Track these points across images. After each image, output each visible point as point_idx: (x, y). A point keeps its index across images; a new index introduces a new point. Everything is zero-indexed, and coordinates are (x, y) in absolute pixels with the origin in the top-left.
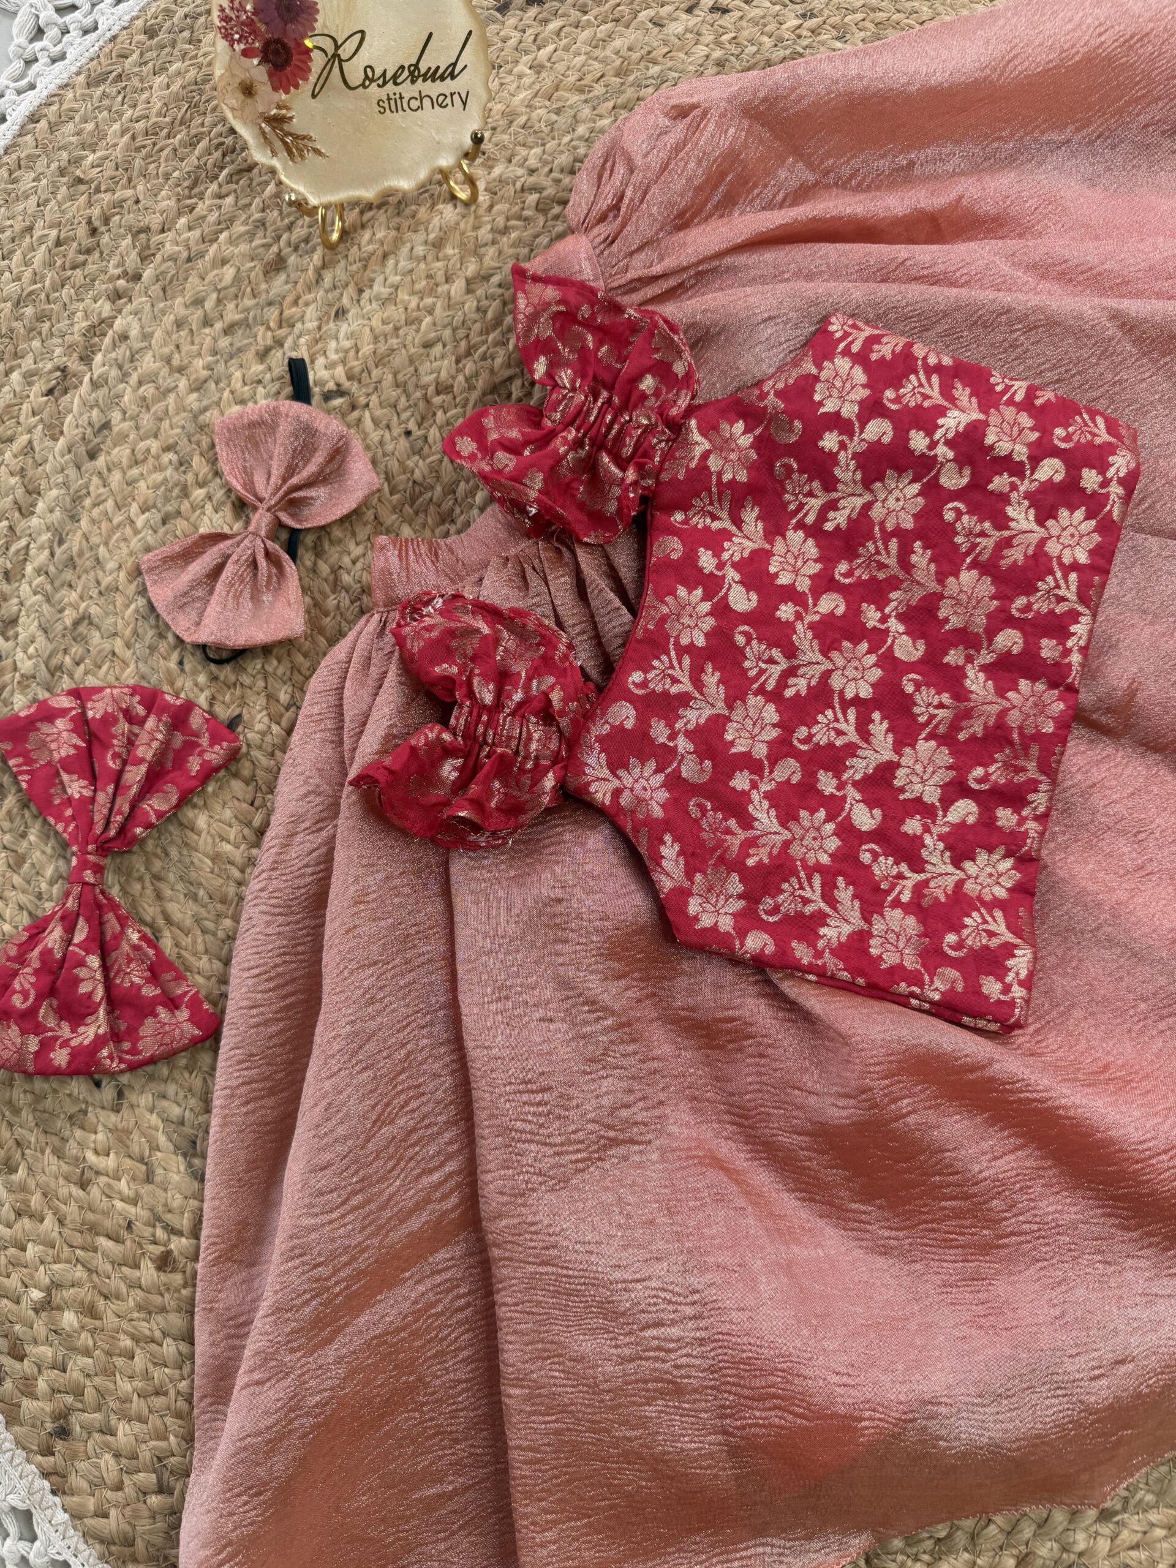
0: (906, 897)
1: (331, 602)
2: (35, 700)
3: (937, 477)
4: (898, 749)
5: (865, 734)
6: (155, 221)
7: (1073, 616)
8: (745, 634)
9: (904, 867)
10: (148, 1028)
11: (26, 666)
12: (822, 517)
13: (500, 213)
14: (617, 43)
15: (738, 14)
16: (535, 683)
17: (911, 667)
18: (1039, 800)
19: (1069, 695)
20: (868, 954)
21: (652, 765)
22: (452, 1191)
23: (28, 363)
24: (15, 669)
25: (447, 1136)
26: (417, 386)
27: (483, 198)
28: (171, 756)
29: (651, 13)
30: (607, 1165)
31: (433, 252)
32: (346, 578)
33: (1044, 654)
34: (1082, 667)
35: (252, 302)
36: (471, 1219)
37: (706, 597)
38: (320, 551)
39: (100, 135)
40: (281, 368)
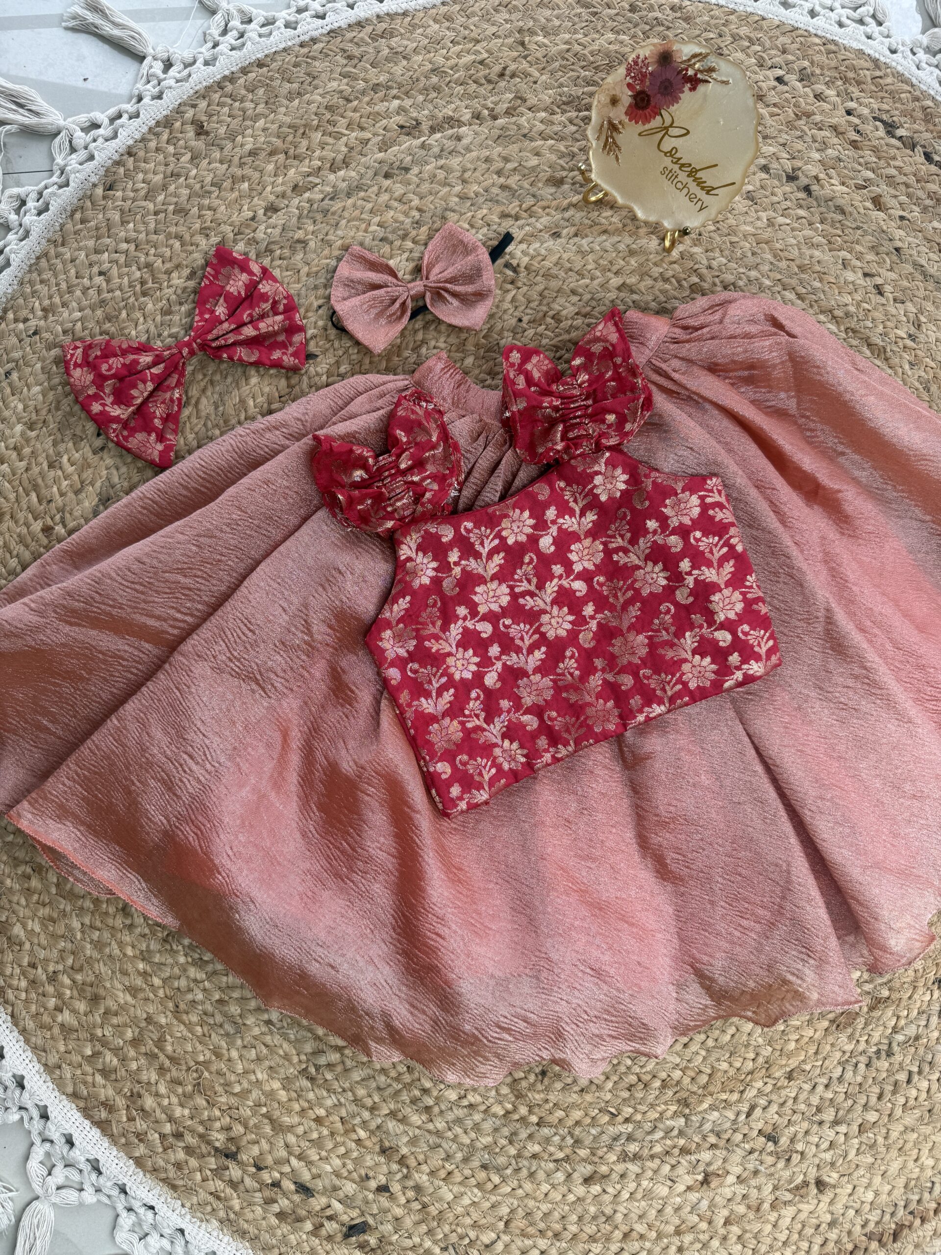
0: (469, 725)
1: (407, 353)
2: (246, 254)
3: (677, 587)
4: (537, 670)
5: (530, 651)
6: (532, 100)
7: (660, 702)
8: (532, 559)
9: (483, 715)
10: (140, 436)
11: (260, 235)
12: (617, 550)
13: (673, 270)
14: (817, 253)
15: (883, 301)
16: (429, 481)
17: (579, 648)
18: (563, 752)
19: (621, 728)
20: (428, 726)
21: (434, 565)
22: (179, 628)
23: (407, 103)
24: (254, 231)
25: (200, 607)
26: (548, 304)
27: (675, 253)
28: (272, 340)
29: (849, 256)
30: (244, 685)
31: (627, 254)
32: (424, 350)
33: (632, 701)
34: (640, 724)
35: (527, 186)
36: (173, 646)
37: (534, 527)
38: (425, 327)
39: (556, 31)
40: (503, 230)
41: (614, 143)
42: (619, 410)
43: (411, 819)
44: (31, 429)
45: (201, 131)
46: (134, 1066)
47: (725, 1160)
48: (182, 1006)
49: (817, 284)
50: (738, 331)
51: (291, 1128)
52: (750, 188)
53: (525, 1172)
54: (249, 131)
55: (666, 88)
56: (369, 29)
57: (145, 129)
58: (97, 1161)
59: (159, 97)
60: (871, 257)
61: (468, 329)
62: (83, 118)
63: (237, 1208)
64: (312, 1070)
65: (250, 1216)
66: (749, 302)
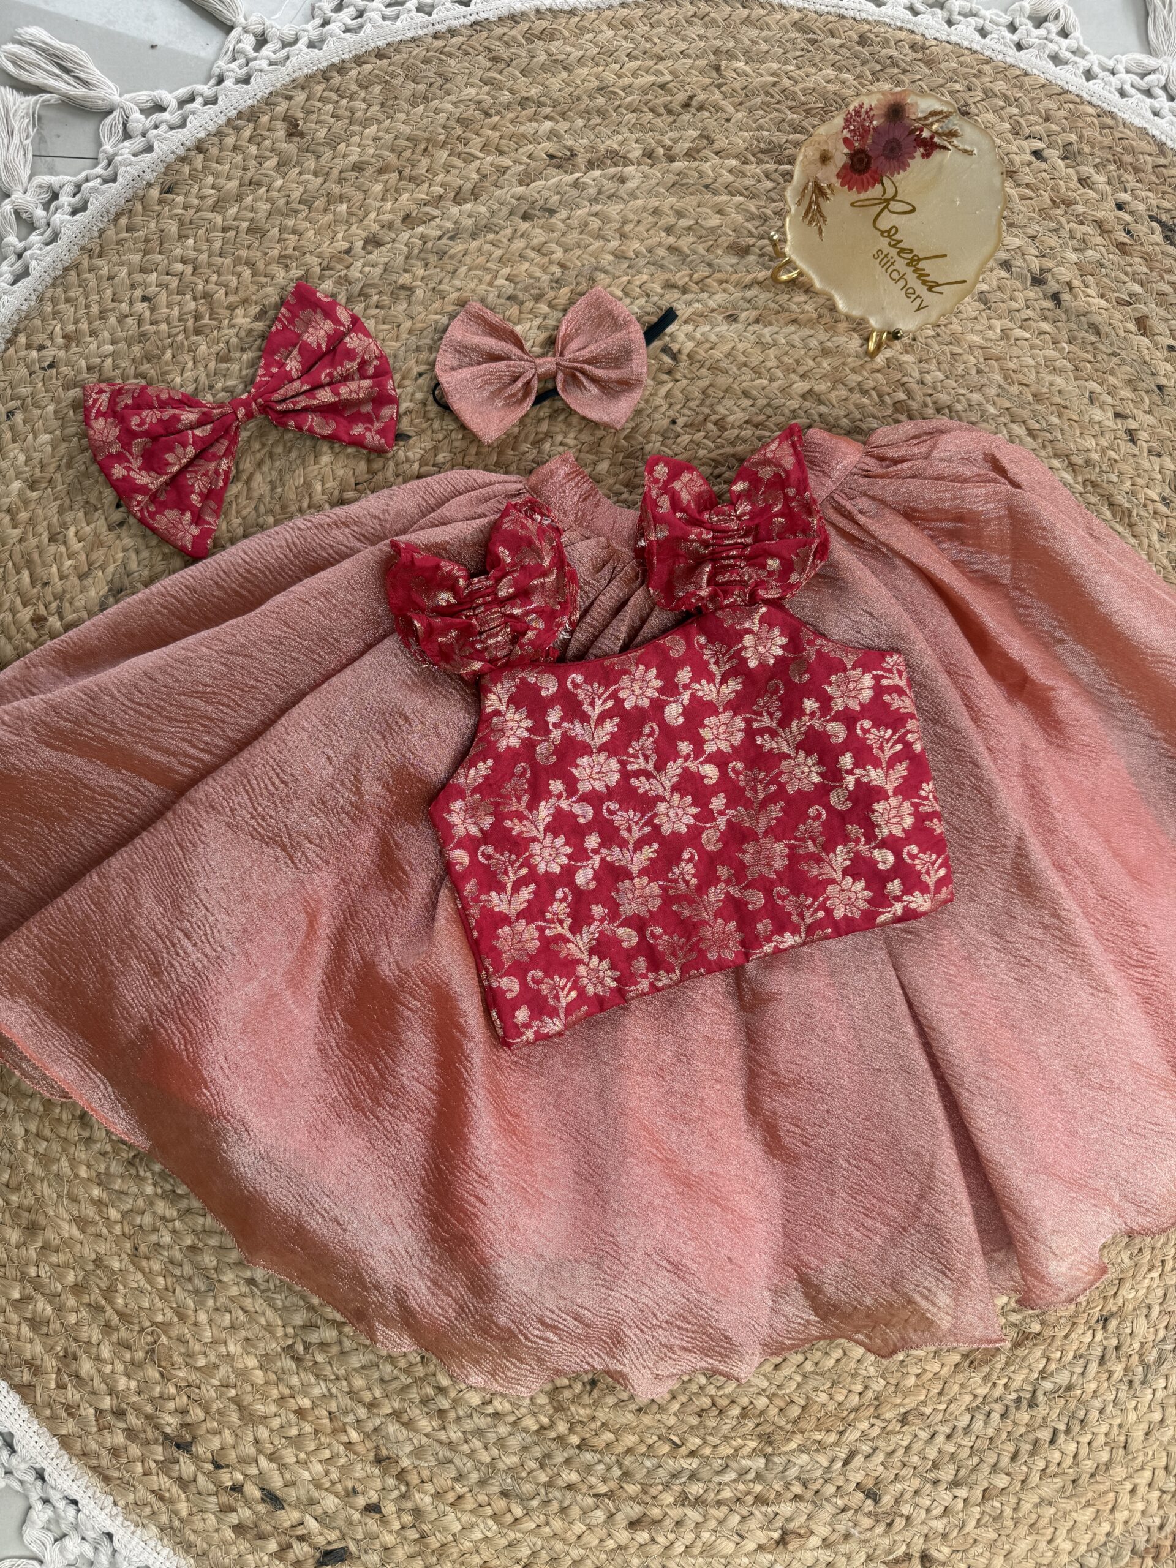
0: (549, 933)
1: (525, 447)
2: (334, 296)
3: (833, 788)
4: (643, 872)
5: (639, 845)
6: (722, 143)
7: (795, 931)
8: (653, 731)
9: (568, 922)
10: (171, 514)
11: (355, 273)
12: (762, 731)
13: (875, 380)
14: (1059, 380)
15: (1135, 451)
16: (533, 616)
17: (701, 849)
18: (664, 979)
19: (742, 957)
20: (496, 929)
21: (529, 723)
22: (191, 767)
23: (563, 126)
24: (348, 268)
25: (221, 742)
26: (712, 405)
27: (880, 360)
28: (354, 410)
29: (1098, 389)
30: (266, 850)
31: (818, 352)
32: (547, 446)
33: (759, 926)
34: (766, 955)
35: (702, 251)
36: (181, 789)
37: (660, 690)
38: (552, 417)
39: (762, 58)
40: (665, 304)
41: (819, 211)
42: (785, 554)
43: (461, 1046)
44: (32, 488)
45: (294, 130)
46: (72, 1319)
47: (810, 1517)
48: (143, 1249)
49: (1055, 420)
50: (948, 472)
51: (264, 1419)
52: (984, 287)
53: (555, 1506)
54: (357, 139)
55: (892, 150)
56: (524, 26)
57: (222, 120)
58: (11, 1435)
59: (246, 81)
60: (1126, 393)
61: (606, 426)
62: (145, 96)
63: (184, 1513)
64: (300, 1348)
65: (199, 1525)
66: (966, 436)
